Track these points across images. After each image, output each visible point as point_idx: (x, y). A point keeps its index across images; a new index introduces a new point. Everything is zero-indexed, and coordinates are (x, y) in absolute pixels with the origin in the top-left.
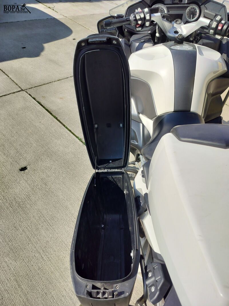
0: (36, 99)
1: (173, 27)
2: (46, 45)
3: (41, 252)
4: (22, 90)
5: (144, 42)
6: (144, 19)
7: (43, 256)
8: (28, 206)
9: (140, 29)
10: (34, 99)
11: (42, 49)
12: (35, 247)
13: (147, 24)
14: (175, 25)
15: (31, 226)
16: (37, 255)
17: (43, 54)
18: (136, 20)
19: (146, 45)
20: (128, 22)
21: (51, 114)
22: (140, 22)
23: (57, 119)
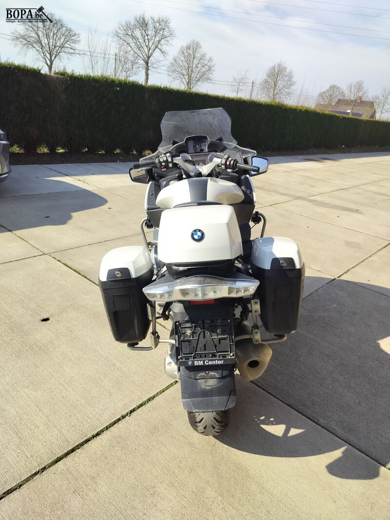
0: (62, 261)
1: (196, 168)
2: (74, 214)
3: (65, 385)
4: (45, 254)
5: (171, 180)
6: (167, 162)
7: (67, 388)
8: (51, 349)
9: (165, 169)
10: (59, 261)
11: (70, 218)
12: (59, 381)
13: (170, 165)
14: (197, 167)
15: (54, 364)
16: (60, 387)
17: (70, 222)
18: (160, 162)
19: (171, 182)
20: (154, 165)
21: (79, 274)
22: (163, 164)
23: (86, 277)
